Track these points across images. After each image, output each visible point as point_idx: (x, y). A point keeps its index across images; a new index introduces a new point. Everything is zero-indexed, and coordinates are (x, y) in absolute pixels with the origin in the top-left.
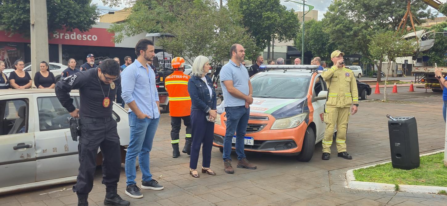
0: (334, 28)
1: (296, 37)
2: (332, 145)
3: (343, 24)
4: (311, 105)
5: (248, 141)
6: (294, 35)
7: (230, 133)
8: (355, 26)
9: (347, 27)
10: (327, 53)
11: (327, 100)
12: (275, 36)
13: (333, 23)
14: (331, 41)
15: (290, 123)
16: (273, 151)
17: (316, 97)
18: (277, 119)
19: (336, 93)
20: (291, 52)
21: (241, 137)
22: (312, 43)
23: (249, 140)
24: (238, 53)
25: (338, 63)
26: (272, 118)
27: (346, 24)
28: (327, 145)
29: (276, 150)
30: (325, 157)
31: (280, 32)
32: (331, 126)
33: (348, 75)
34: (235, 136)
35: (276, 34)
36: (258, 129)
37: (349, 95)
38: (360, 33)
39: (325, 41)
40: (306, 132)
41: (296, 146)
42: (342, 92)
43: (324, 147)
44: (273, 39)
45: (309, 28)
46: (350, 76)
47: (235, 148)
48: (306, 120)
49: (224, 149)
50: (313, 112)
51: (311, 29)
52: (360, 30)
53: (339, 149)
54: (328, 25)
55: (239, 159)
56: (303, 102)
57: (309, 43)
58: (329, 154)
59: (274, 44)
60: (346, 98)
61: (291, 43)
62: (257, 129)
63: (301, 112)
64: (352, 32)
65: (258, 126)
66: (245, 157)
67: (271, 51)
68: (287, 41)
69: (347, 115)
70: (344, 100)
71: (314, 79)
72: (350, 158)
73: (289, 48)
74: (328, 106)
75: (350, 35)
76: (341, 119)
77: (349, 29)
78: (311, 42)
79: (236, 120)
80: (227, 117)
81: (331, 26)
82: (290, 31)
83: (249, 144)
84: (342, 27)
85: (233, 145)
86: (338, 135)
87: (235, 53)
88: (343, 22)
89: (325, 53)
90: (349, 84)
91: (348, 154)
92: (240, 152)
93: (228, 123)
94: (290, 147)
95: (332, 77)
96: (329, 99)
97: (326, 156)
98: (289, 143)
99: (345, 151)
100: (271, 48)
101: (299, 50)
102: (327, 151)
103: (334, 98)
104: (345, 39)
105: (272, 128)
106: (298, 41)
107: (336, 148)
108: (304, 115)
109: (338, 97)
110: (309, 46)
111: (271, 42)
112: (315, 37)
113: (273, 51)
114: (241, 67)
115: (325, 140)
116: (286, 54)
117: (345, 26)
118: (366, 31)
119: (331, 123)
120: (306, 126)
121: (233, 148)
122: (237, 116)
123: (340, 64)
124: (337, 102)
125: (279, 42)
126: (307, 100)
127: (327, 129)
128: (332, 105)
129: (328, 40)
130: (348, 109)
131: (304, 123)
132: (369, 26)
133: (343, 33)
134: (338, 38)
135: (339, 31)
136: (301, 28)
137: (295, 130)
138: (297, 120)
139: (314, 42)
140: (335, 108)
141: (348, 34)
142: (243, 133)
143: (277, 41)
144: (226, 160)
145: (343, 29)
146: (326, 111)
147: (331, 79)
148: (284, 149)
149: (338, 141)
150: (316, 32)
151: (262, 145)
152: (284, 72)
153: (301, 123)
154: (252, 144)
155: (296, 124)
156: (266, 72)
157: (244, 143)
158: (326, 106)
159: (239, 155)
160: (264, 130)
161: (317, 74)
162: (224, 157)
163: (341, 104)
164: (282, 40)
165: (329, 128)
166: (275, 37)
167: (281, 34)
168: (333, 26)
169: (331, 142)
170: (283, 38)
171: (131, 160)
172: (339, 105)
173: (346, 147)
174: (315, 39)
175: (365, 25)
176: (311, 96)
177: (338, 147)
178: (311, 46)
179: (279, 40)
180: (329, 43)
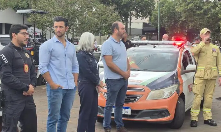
0: (186, 7)
1: (151, 15)
2: (200, 113)
3: (194, 3)
4: (181, 77)
5: (126, 111)
6: (150, 13)
7: (111, 103)
8: (205, 6)
9: (198, 6)
10: (179, 30)
11: (196, 73)
12: (132, 13)
13: (186, 2)
14: (183, 19)
15: (164, 93)
16: (149, 119)
17: (184, 70)
18: (151, 90)
19: (204, 66)
20: (147, 29)
21: (119, 107)
22: (166, 21)
23: (126, 109)
24: (120, 30)
25: (205, 39)
26: (147, 89)
27: (197, 4)
28: (195, 113)
29: (152, 118)
30: (193, 124)
31: (137, 10)
32: (199, 96)
33: (214, 50)
34: (114, 107)
35: (133, 12)
36: (135, 99)
37: (215, 68)
38: (209, 12)
39: (177, 19)
40: (178, 102)
41: (169, 114)
42: (209, 66)
43: (192, 115)
44: (131, 16)
45: (163, 6)
46: (217, 52)
47: (114, 118)
48: (178, 91)
49: (105, 118)
50: (182, 83)
51: (164, 8)
52: (209, 9)
53: (205, 117)
54: (181, 4)
55: (118, 127)
56: (174, 75)
57: (163, 21)
58: (197, 122)
59: (131, 21)
60: (213, 71)
61: (147, 20)
62: (133, 100)
63: (173, 84)
64: (202, 11)
65: (135, 97)
66: (123, 125)
67: (129, 27)
68: (143, 19)
69: (213, 86)
70: (211, 73)
71: (181, 54)
72: (216, 125)
73: (145, 25)
74: (197, 78)
75: (201, 14)
76: (208, 89)
77: (199, 8)
78: (165, 19)
79: (116, 92)
80: (108, 88)
81: (183, 5)
82: (146, 9)
83: (126, 114)
84: (193, 6)
85: (113, 115)
86: (205, 104)
87: (117, 31)
88: (194, 2)
89: (178, 29)
90: (215, 58)
91: (214, 122)
92: (119, 121)
93: (109, 94)
94: (164, 116)
95: (200, 52)
96: (197, 72)
97: (195, 123)
98: (163, 112)
99: (211, 118)
100: (129, 24)
101: (154, 26)
102: (195, 119)
103: (202, 71)
104: (196, 17)
105: (147, 99)
106: (153, 18)
107: (203, 116)
108: (175, 86)
109: (205, 70)
110: (163, 23)
111: (129, 19)
112: (168, 15)
113: (130, 27)
114: (120, 43)
115: (193, 109)
116: (142, 30)
117: (196, 6)
118: (214, 10)
119: (199, 93)
120: (178, 96)
121: (112, 117)
122: (117, 88)
123: (207, 40)
124: (204, 74)
125: (136, 19)
126: (177, 72)
127: (195, 98)
128: (200, 77)
129: (180, 18)
130: (214, 81)
131: (176, 94)
132: (217, 6)
133: (194, 12)
134: (189, 16)
135: (191, 9)
136: (156, 6)
137: (168, 100)
138: (169, 91)
139: (167, 19)
140: (203, 80)
141: (198, 12)
142: (122, 104)
143: (133, 18)
144: (106, 128)
145: (194, 8)
146: (195, 83)
147: (199, 54)
148: (159, 117)
149: (205, 110)
150: (169, 10)
151: (139, 114)
152: (154, 48)
153: (173, 93)
154: (129, 113)
155: (169, 94)
156: (137, 47)
157: (122, 113)
158: (195, 78)
159: (118, 123)
160: (140, 101)
161: (183, 49)
162: (104, 125)
163: (208, 76)
164: (138, 17)
165: (197, 98)
166: (132, 15)
167: (137, 12)
168: (185, 5)
169: (198, 111)
170: (140, 16)
171: (51, 127)
172: (206, 77)
173: (211, 115)
174: (168, 17)
175: (214, 4)
176: (180, 70)
177: (204, 115)
178: (165, 23)
179: (136, 17)
180: (181, 20)
